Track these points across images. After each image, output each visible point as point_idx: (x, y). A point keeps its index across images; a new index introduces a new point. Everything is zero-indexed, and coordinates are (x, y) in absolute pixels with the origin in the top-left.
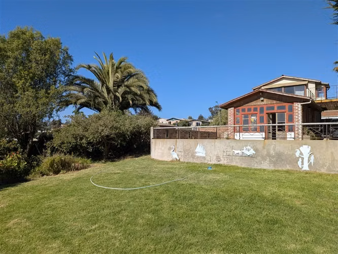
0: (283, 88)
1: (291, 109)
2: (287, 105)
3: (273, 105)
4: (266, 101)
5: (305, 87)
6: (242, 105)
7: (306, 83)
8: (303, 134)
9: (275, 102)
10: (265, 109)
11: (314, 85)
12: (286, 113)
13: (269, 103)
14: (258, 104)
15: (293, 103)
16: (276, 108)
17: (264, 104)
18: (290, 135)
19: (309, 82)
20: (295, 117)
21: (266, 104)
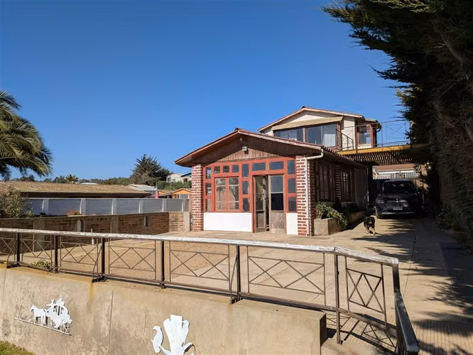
0: (304, 129)
1: (292, 169)
2: (286, 160)
3: (262, 161)
4: (252, 154)
5: (338, 127)
6: (216, 161)
7: (339, 119)
8: (314, 216)
9: (266, 154)
10: (250, 167)
11: (353, 124)
12: (284, 176)
13: (258, 156)
14: (240, 158)
15: (293, 156)
16: (267, 166)
17: (249, 159)
18: (292, 219)
19: (345, 118)
20: (299, 184)
21: (253, 159)
